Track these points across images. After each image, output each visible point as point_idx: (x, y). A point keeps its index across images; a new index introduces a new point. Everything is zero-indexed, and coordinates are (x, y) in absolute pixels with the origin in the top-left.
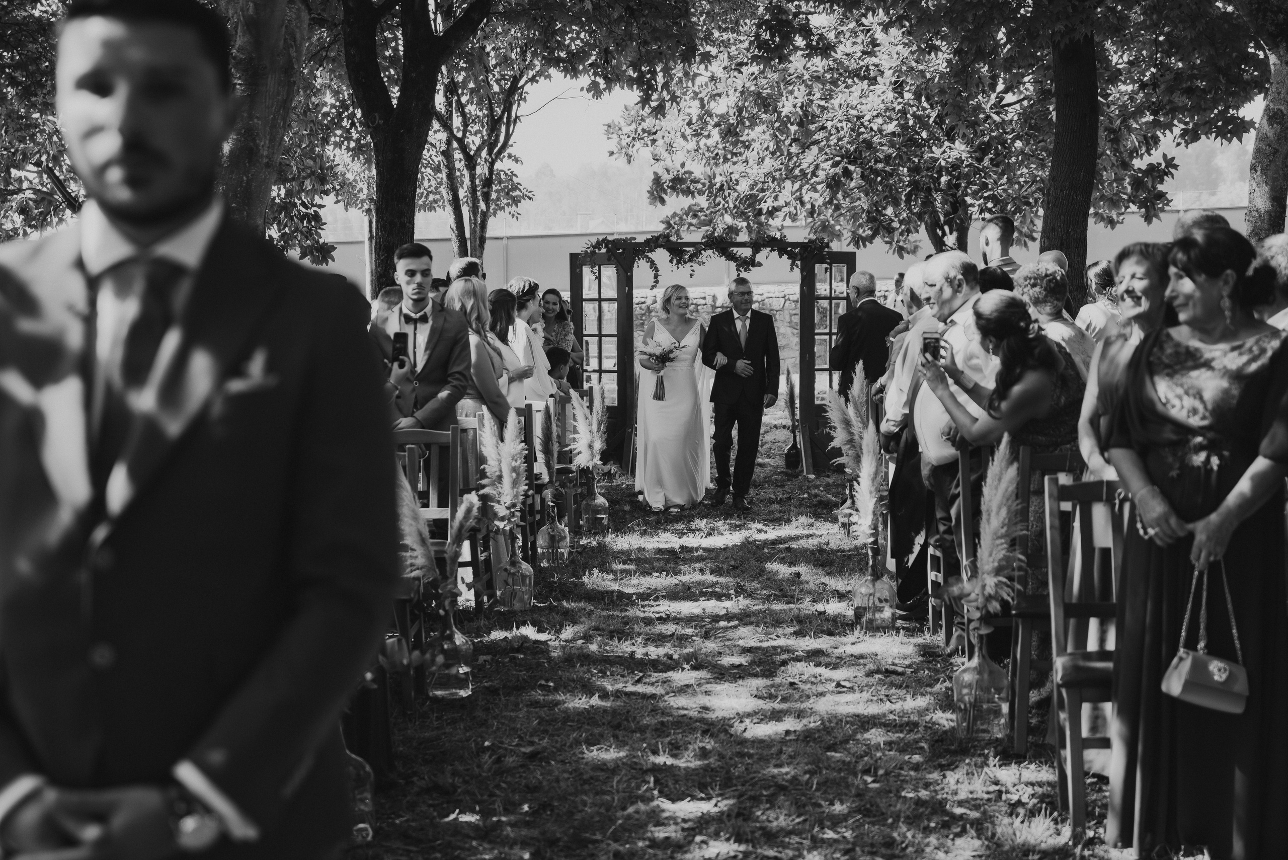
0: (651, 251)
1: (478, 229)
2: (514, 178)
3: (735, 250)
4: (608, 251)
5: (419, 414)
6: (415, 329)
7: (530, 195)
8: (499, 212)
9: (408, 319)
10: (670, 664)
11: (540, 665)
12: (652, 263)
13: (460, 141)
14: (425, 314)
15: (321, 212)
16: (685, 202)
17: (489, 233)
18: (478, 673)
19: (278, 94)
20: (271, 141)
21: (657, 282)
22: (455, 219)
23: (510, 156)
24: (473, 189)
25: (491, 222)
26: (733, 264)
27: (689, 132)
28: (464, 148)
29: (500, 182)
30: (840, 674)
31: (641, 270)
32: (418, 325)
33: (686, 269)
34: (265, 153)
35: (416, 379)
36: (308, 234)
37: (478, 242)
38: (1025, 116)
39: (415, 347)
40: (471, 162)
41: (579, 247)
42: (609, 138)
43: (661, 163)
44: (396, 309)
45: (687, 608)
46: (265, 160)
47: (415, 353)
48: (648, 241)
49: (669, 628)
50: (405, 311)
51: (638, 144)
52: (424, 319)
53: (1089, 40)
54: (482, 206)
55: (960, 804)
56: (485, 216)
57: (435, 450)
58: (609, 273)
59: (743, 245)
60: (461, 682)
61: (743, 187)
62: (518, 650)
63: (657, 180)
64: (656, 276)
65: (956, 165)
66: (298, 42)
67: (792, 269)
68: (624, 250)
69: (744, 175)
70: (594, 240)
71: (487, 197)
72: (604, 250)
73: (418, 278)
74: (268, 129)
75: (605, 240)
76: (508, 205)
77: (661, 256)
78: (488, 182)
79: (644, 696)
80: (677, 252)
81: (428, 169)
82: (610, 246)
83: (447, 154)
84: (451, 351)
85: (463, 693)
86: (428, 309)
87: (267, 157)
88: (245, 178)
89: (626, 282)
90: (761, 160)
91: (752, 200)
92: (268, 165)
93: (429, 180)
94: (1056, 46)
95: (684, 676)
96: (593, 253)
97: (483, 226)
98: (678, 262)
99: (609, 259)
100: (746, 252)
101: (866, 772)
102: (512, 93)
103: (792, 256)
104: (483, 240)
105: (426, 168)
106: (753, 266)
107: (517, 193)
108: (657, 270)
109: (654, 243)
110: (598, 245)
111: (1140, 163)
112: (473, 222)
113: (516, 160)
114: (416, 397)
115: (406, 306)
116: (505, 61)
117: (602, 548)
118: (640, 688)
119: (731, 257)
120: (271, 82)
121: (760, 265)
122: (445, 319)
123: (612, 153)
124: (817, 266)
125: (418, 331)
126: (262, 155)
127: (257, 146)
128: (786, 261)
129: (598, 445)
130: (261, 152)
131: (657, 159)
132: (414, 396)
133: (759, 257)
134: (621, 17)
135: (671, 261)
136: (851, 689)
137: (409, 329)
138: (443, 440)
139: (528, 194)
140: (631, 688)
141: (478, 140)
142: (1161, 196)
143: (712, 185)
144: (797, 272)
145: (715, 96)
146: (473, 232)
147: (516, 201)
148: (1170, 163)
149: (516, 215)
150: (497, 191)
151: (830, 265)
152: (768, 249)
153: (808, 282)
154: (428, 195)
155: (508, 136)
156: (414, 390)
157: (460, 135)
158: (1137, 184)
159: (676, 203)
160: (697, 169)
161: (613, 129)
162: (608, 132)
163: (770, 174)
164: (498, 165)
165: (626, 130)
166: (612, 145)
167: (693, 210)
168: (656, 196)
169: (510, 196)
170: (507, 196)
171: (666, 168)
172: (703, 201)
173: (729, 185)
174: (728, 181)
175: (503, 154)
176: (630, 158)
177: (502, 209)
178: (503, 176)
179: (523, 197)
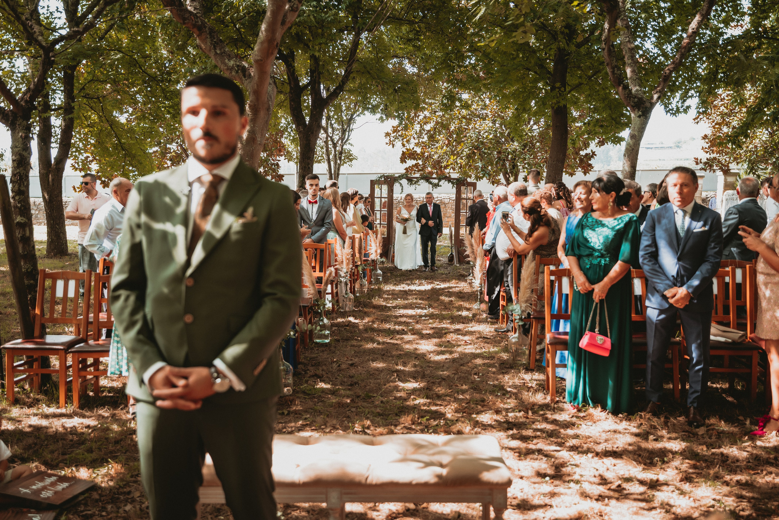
0: (400, 180)
1: (337, 170)
2: (350, 152)
3: (432, 180)
4: (385, 179)
5: (313, 237)
7: (356, 158)
8: (344, 164)
9: (310, 202)
10: (403, 332)
11: (355, 331)
12: (401, 184)
13: (331, 137)
14: (316, 200)
15: (279, 163)
16: (414, 162)
17: (341, 172)
18: (332, 334)
19: (264, 118)
20: (261, 136)
21: (402, 191)
22: (328, 166)
23: (349, 144)
24: (335, 155)
25: (342, 167)
26: (431, 186)
27: (416, 136)
28: (332, 140)
29: (345, 153)
30: (467, 338)
31: (397, 187)
32: (314, 205)
33: (413, 187)
34: (259, 140)
36: (274, 171)
38: (541, 134)
39: (312, 213)
40: (335, 145)
41: (374, 178)
43: (405, 148)
44: (306, 198)
45: (410, 312)
46: (259, 143)
47: (312, 215)
48: (399, 176)
49: (403, 319)
50: (309, 199)
51: (397, 140)
52: (316, 202)
53: (565, 106)
54: (339, 162)
55: (510, 387)
56: (340, 165)
57: (318, 251)
58: (385, 188)
59: (435, 178)
60: (326, 337)
61: (436, 157)
62: (347, 326)
63: (404, 153)
64: (402, 189)
65: (514, 151)
66: (272, 100)
67: (453, 188)
68: (390, 179)
69: (436, 153)
70: (379, 175)
71: (340, 158)
72: (383, 179)
73: (314, 187)
74: (260, 131)
75: (383, 175)
76: (348, 161)
77: (404, 182)
78: (341, 153)
79: (394, 344)
80: (410, 180)
81: (319, 148)
82: (385, 177)
83: (326, 142)
84: (326, 214)
85: (327, 341)
86: (318, 199)
88: (251, 149)
89: (391, 191)
90: (442, 148)
91: (439, 162)
93: (319, 152)
94: (553, 108)
95: (409, 337)
96: (379, 180)
97: (339, 169)
98: (411, 184)
99: (385, 182)
100: (436, 181)
101: (475, 374)
102: (350, 120)
103: (453, 183)
104: (338, 174)
106: (438, 186)
108: (403, 187)
109: (401, 177)
110: (381, 177)
111: (582, 153)
112: (335, 168)
113: (352, 145)
114: (312, 231)
115: (310, 197)
116: (348, 108)
117: (380, 290)
118: (392, 341)
119: (431, 183)
121: (441, 186)
122: (324, 203)
123: (387, 144)
124: (462, 187)
125: (313, 207)
127: (256, 137)
128: (450, 185)
129: (379, 251)
131: (404, 145)
133: (441, 183)
134: (392, 93)
135: (408, 184)
136: (471, 344)
137: (310, 206)
138: (322, 247)
140: (389, 341)
141: (337, 137)
142: (590, 165)
143: (423, 156)
144: (455, 189)
145: (425, 123)
146: (335, 171)
147: (351, 160)
148: (594, 153)
149: (351, 165)
151: (467, 187)
152: (444, 180)
153: (459, 193)
154: (318, 157)
155: (349, 136)
157: (331, 135)
158: (581, 160)
159: (410, 163)
160: (418, 150)
161: (388, 134)
162: (386, 136)
163: (445, 153)
164: (345, 147)
165: (392, 135)
166: (387, 140)
167: (417, 165)
168: (403, 160)
169: (350, 158)
170: (348, 158)
171: (407, 149)
172: (420, 162)
173: (430, 156)
174: (430, 155)
175: (347, 143)
176: (393, 145)
177: (347, 163)
178: (347, 151)
179: (353, 159)
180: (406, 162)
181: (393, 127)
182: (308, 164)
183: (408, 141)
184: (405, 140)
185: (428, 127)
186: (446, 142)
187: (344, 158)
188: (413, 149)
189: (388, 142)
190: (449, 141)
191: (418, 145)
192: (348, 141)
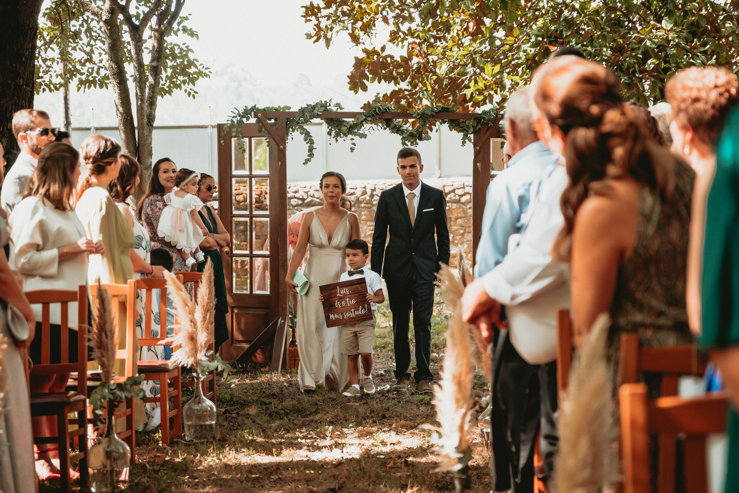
0: (307, 122)
1: (146, 105)
2: (190, 54)
4: (259, 121)
7: (207, 71)
8: (174, 90)
12: (308, 137)
13: (124, 9)
16: (388, 88)
21: (311, 157)
22: (120, 94)
23: (185, 30)
28: (128, 19)
29: (175, 57)
31: (294, 144)
33: (346, 143)
37: (145, 120)
40: (137, 32)
42: (306, 21)
43: (361, 47)
51: (337, 27)
54: (152, 81)
56: (155, 92)
64: (311, 150)
67: (464, 143)
68: (276, 119)
71: (156, 72)
72: (253, 120)
75: (254, 108)
76: (184, 82)
77: (319, 129)
78: (158, 57)
80: (336, 123)
81: (98, 42)
82: (260, 115)
83: (110, 24)
89: (278, 156)
91: (454, 84)
93: (100, 54)
96: (241, 123)
97: (152, 104)
98: (338, 135)
99: (259, 130)
103: (465, 129)
105: (95, 40)
107: (192, 70)
108: (312, 143)
109: (310, 113)
110: (246, 113)
112: (140, 98)
113: (192, 34)
123: (310, 36)
128: (457, 134)
131: (355, 39)
133: (428, 130)
135: (329, 134)
139: (205, 71)
141: (144, 9)
143: (408, 68)
146: (140, 109)
147: (192, 78)
149: (192, 92)
150: (173, 68)
154: (98, 69)
155: (180, 5)
160: (398, 52)
161: (311, 11)
162: (307, 15)
163: (471, 55)
164: (170, 39)
165: (325, 12)
166: (310, 27)
167: (396, 95)
168: (357, 82)
170: (184, 72)
171: (365, 51)
172: (404, 85)
173: (425, 68)
174: (426, 63)
175: (175, 26)
176: (328, 41)
177: (178, 86)
178: (177, 51)
179: (200, 74)
180: (365, 88)
183: (367, 28)
184: (359, 24)
186: (471, 25)
187: (170, 71)
188: (383, 49)
189: (313, 33)
190: (480, 23)
191: (394, 37)
192: (178, 20)
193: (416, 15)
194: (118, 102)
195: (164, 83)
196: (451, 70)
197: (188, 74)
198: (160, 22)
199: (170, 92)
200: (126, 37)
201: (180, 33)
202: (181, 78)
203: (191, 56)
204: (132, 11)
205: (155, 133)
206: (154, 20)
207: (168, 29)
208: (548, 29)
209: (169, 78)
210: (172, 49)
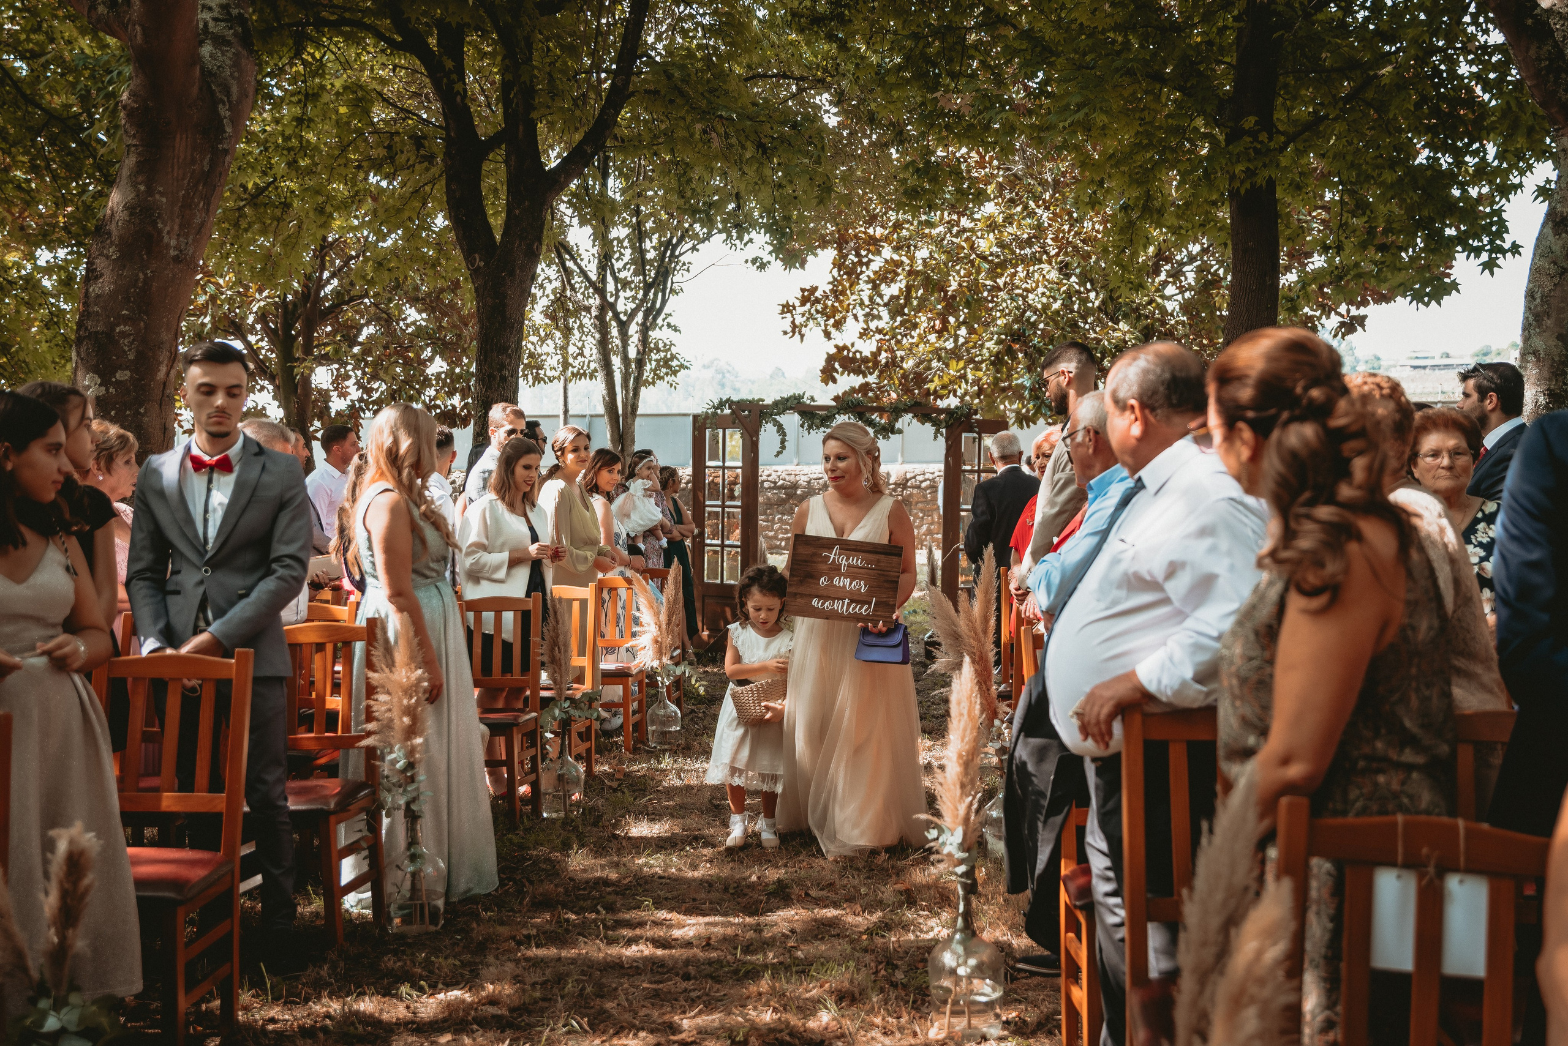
0: (779, 414)
1: (630, 396)
2: (673, 348)
4: (733, 412)
6: (210, 481)
7: (687, 365)
8: (657, 382)
9: (198, 464)
12: (781, 429)
13: (613, 306)
14: (226, 458)
16: (856, 381)
17: (641, 407)
19: (193, 161)
20: (182, 226)
21: (783, 447)
22: (607, 386)
23: (669, 325)
25: (643, 391)
28: (616, 315)
29: (658, 351)
31: (768, 435)
32: (215, 476)
34: (173, 243)
35: (206, 564)
37: (629, 409)
39: (206, 511)
40: (623, 327)
41: (702, 407)
42: (782, 318)
43: (833, 343)
46: (173, 253)
47: (206, 521)
48: (776, 404)
50: (195, 451)
51: (811, 323)
52: (225, 466)
54: (636, 376)
56: (639, 383)
57: (209, 691)
58: (734, 441)
59: (881, 409)
61: (909, 364)
63: (830, 359)
64: (783, 442)
66: (235, 97)
67: (936, 437)
68: (750, 411)
69: (911, 353)
70: (715, 401)
71: (640, 363)
72: (727, 412)
73: (220, 398)
74: (176, 209)
75: (728, 400)
76: (667, 374)
77: (791, 420)
80: (809, 416)
81: (589, 338)
82: (734, 407)
84: (274, 517)
86: (234, 451)
87: (175, 248)
88: (141, 275)
89: (751, 448)
91: (920, 378)
92: (177, 260)
93: (591, 349)
96: (715, 414)
97: (636, 394)
98: (810, 427)
99: (734, 422)
100: (886, 418)
102: (669, 262)
103: (936, 424)
105: (587, 336)
106: (893, 432)
107: (675, 363)
108: (784, 434)
109: (783, 405)
110: (721, 404)
112: (625, 389)
113: (676, 330)
114: (205, 593)
115: (198, 442)
120: (181, 145)
121: (900, 432)
122: (264, 467)
123: (785, 333)
124: (964, 435)
125: (215, 483)
126: (168, 246)
127: (160, 232)
128: (929, 429)
129: (668, 641)
130: (166, 240)
131: (827, 335)
132: (201, 590)
133: (900, 424)
134: (753, 157)
135: (802, 426)
137: (198, 482)
139: (685, 364)
141: (631, 306)
143: (876, 363)
144: (942, 440)
147: (675, 371)
149: (674, 384)
150: (657, 361)
151: (979, 434)
152: (910, 415)
153: (954, 453)
154: (589, 363)
155: (664, 302)
156: (201, 582)
157: (612, 300)
160: (867, 348)
161: (787, 308)
162: (783, 313)
163: (936, 352)
164: (654, 334)
165: (800, 310)
166: (787, 325)
167: (865, 388)
168: (828, 375)
169: (670, 366)
170: (667, 365)
171: (836, 346)
172: (872, 379)
173: (893, 363)
174: (894, 358)
175: (659, 321)
176: (802, 336)
177: (661, 378)
178: (661, 345)
179: (682, 366)
180: (835, 381)
181: (803, 290)
182: (502, 367)
183: (838, 325)
184: (832, 321)
185: (890, 290)
186: (937, 322)
187: (654, 363)
188: (853, 345)
189: (789, 329)
190: (945, 322)
191: (864, 334)
192: (663, 316)
193: (885, 314)
194: (605, 392)
195: (647, 374)
196: (918, 365)
197: (670, 367)
198: (646, 317)
199: (653, 383)
200: (615, 332)
201: (665, 328)
202: (664, 370)
203: (674, 350)
204: (620, 307)
205: (638, 421)
206: (640, 317)
207: (654, 325)
208: (1011, 329)
209: (654, 371)
210: (656, 344)
